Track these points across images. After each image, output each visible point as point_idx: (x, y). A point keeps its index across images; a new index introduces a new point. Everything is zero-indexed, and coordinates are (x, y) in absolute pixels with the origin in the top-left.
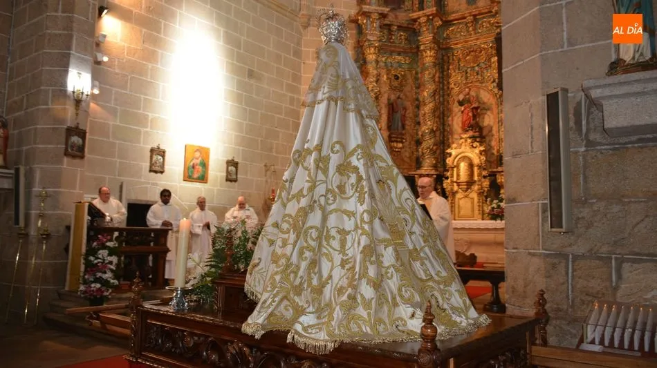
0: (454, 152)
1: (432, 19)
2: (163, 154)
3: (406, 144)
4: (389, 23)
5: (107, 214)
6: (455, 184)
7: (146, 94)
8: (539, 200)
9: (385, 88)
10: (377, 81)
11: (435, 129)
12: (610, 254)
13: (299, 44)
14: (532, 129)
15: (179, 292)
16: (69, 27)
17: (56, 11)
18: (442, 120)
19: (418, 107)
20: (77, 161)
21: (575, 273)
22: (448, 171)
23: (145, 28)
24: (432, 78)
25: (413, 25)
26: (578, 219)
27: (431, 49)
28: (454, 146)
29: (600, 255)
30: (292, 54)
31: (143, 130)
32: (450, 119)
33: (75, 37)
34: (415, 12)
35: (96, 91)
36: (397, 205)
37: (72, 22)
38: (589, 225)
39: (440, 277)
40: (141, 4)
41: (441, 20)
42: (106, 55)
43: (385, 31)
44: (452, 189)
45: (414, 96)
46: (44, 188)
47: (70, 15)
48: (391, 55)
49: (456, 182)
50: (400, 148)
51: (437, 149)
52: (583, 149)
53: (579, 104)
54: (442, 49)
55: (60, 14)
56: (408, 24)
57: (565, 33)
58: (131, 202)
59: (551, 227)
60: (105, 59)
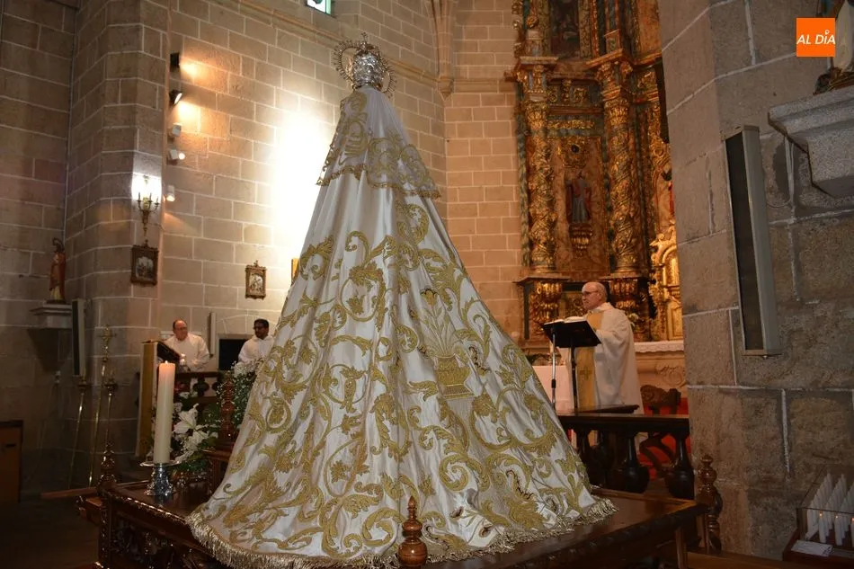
0: (661, 245)
1: (619, 65)
2: (262, 273)
3: (595, 239)
4: (559, 76)
5: (183, 355)
6: (665, 290)
7: (238, 198)
8: (728, 306)
9: (560, 165)
10: (547, 157)
11: (632, 215)
12: (848, 387)
13: (440, 115)
14: (711, 195)
15: (161, 470)
16: (130, 121)
17: (115, 101)
18: (642, 202)
19: (608, 187)
20: (147, 289)
21: (792, 421)
22: (654, 272)
23: (232, 113)
24: (624, 145)
25: (593, 76)
26: (792, 332)
27: (619, 106)
28: (660, 236)
29: (830, 390)
30: (431, 130)
31: (235, 244)
32: (653, 199)
33: (138, 130)
34: (595, 57)
35: (171, 198)
36: (459, 326)
37: (135, 113)
38: (811, 342)
39: (532, 439)
40: (226, 83)
41: (632, 65)
42: (182, 151)
43: (556, 89)
44: (661, 297)
45: (602, 173)
46: (108, 326)
47: (132, 104)
48: (566, 119)
49: (667, 287)
50: (587, 245)
51: (637, 243)
52: (792, 220)
53: (781, 149)
54: (637, 104)
55: (120, 104)
56: (588, 75)
57: (751, 43)
58: (223, 337)
59: (747, 349)
60: (182, 156)
